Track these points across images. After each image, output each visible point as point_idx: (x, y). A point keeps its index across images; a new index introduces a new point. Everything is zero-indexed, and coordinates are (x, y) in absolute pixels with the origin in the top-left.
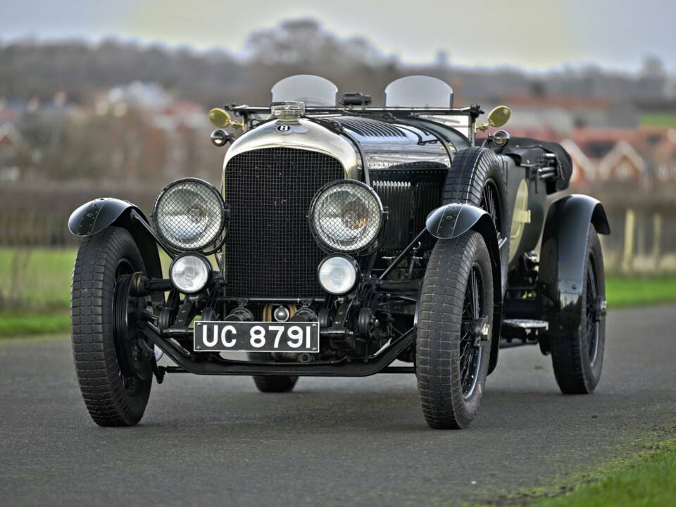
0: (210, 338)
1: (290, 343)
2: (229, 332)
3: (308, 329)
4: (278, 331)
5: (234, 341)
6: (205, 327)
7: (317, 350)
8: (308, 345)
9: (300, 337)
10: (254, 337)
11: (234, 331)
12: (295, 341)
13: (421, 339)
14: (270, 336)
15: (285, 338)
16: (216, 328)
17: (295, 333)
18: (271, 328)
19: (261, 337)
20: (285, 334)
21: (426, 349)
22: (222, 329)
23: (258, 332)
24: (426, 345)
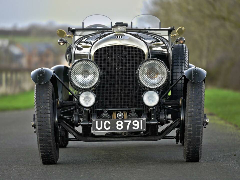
0: (99, 126)
1: (134, 128)
2: (107, 123)
3: (141, 121)
4: (128, 123)
5: (109, 127)
6: (97, 122)
7: (145, 130)
8: (141, 128)
9: (138, 125)
10: (118, 125)
11: (109, 123)
12: (136, 127)
13: (188, 125)
14: (125, 125)
15: (131, 125)
16: (101, 122)
17: (136, 123)
18: (125, 121)
19: (121, 125)
20: (131, 123)
21: (190, 129)
22: (104, 122)
23: (120, 123)
24: (190, 127)
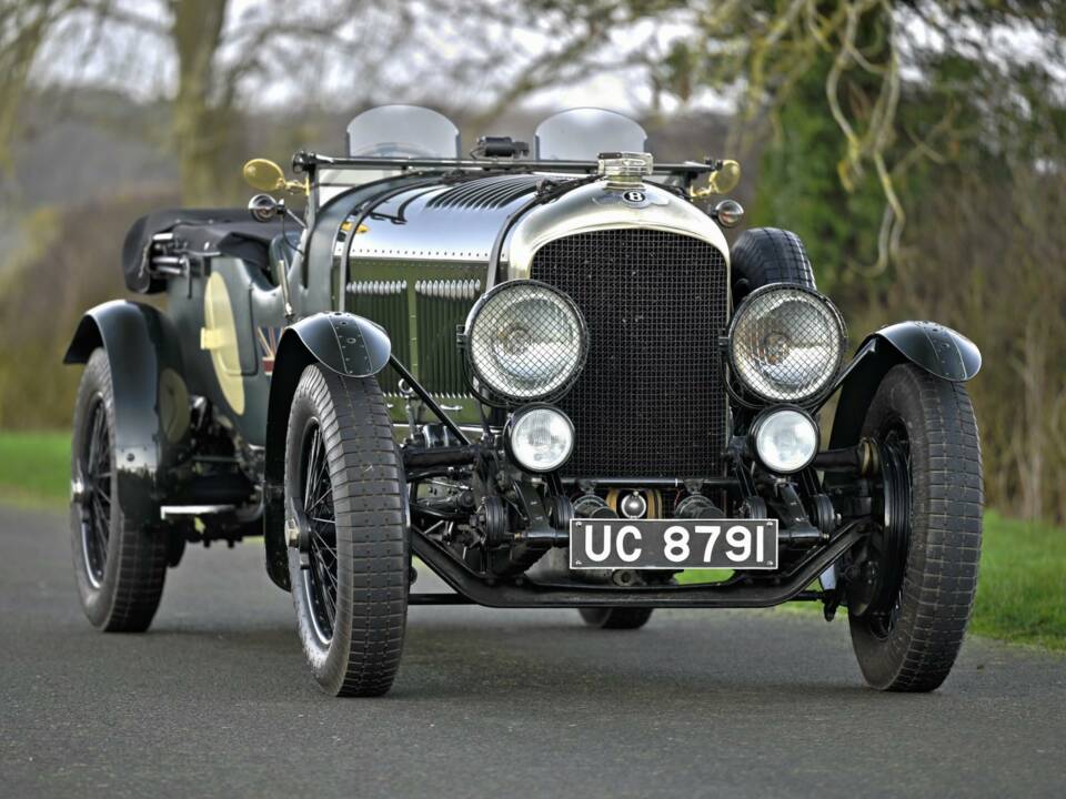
0: (598, 548)
1: (730, 555)
2: (629, 537)
3: (760, 530)
4: (709, 535)
5: (637, 553)
6: (589, 530)
7: (774, 565)
8: (760, 557)
9: (746, 543)
10: (670, 544)
11: (638, 535)
12: (739, 551)
13: (931, 546)
14: (698, 543)
15: (722, 545)
16: (607, 530)
17: (739, 537)
18: (699, 529)
19: (683, 544)
20: (722, 538)
21: (937, 561)
22: (619, 530)
23: (677, 537)
24: (938, 554)
